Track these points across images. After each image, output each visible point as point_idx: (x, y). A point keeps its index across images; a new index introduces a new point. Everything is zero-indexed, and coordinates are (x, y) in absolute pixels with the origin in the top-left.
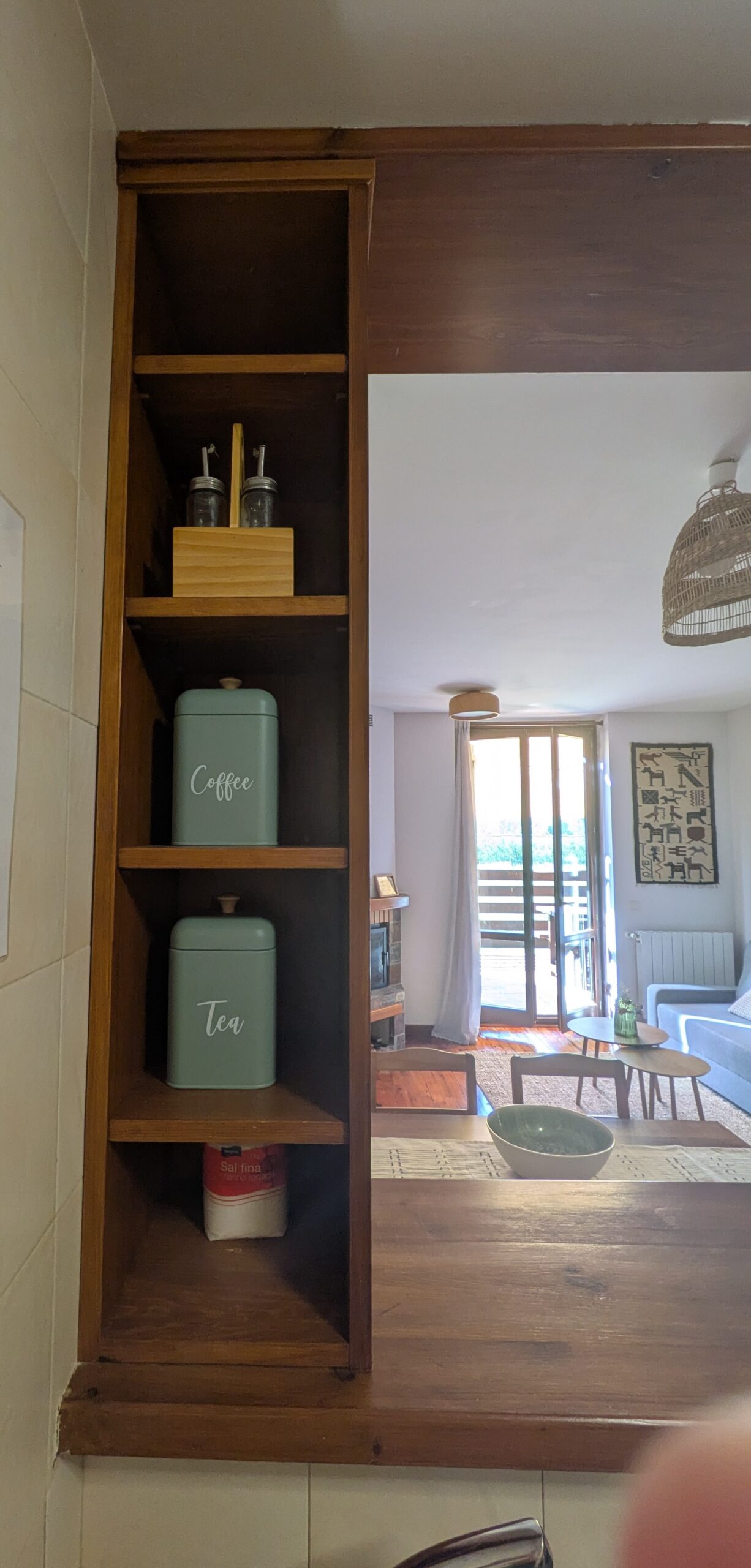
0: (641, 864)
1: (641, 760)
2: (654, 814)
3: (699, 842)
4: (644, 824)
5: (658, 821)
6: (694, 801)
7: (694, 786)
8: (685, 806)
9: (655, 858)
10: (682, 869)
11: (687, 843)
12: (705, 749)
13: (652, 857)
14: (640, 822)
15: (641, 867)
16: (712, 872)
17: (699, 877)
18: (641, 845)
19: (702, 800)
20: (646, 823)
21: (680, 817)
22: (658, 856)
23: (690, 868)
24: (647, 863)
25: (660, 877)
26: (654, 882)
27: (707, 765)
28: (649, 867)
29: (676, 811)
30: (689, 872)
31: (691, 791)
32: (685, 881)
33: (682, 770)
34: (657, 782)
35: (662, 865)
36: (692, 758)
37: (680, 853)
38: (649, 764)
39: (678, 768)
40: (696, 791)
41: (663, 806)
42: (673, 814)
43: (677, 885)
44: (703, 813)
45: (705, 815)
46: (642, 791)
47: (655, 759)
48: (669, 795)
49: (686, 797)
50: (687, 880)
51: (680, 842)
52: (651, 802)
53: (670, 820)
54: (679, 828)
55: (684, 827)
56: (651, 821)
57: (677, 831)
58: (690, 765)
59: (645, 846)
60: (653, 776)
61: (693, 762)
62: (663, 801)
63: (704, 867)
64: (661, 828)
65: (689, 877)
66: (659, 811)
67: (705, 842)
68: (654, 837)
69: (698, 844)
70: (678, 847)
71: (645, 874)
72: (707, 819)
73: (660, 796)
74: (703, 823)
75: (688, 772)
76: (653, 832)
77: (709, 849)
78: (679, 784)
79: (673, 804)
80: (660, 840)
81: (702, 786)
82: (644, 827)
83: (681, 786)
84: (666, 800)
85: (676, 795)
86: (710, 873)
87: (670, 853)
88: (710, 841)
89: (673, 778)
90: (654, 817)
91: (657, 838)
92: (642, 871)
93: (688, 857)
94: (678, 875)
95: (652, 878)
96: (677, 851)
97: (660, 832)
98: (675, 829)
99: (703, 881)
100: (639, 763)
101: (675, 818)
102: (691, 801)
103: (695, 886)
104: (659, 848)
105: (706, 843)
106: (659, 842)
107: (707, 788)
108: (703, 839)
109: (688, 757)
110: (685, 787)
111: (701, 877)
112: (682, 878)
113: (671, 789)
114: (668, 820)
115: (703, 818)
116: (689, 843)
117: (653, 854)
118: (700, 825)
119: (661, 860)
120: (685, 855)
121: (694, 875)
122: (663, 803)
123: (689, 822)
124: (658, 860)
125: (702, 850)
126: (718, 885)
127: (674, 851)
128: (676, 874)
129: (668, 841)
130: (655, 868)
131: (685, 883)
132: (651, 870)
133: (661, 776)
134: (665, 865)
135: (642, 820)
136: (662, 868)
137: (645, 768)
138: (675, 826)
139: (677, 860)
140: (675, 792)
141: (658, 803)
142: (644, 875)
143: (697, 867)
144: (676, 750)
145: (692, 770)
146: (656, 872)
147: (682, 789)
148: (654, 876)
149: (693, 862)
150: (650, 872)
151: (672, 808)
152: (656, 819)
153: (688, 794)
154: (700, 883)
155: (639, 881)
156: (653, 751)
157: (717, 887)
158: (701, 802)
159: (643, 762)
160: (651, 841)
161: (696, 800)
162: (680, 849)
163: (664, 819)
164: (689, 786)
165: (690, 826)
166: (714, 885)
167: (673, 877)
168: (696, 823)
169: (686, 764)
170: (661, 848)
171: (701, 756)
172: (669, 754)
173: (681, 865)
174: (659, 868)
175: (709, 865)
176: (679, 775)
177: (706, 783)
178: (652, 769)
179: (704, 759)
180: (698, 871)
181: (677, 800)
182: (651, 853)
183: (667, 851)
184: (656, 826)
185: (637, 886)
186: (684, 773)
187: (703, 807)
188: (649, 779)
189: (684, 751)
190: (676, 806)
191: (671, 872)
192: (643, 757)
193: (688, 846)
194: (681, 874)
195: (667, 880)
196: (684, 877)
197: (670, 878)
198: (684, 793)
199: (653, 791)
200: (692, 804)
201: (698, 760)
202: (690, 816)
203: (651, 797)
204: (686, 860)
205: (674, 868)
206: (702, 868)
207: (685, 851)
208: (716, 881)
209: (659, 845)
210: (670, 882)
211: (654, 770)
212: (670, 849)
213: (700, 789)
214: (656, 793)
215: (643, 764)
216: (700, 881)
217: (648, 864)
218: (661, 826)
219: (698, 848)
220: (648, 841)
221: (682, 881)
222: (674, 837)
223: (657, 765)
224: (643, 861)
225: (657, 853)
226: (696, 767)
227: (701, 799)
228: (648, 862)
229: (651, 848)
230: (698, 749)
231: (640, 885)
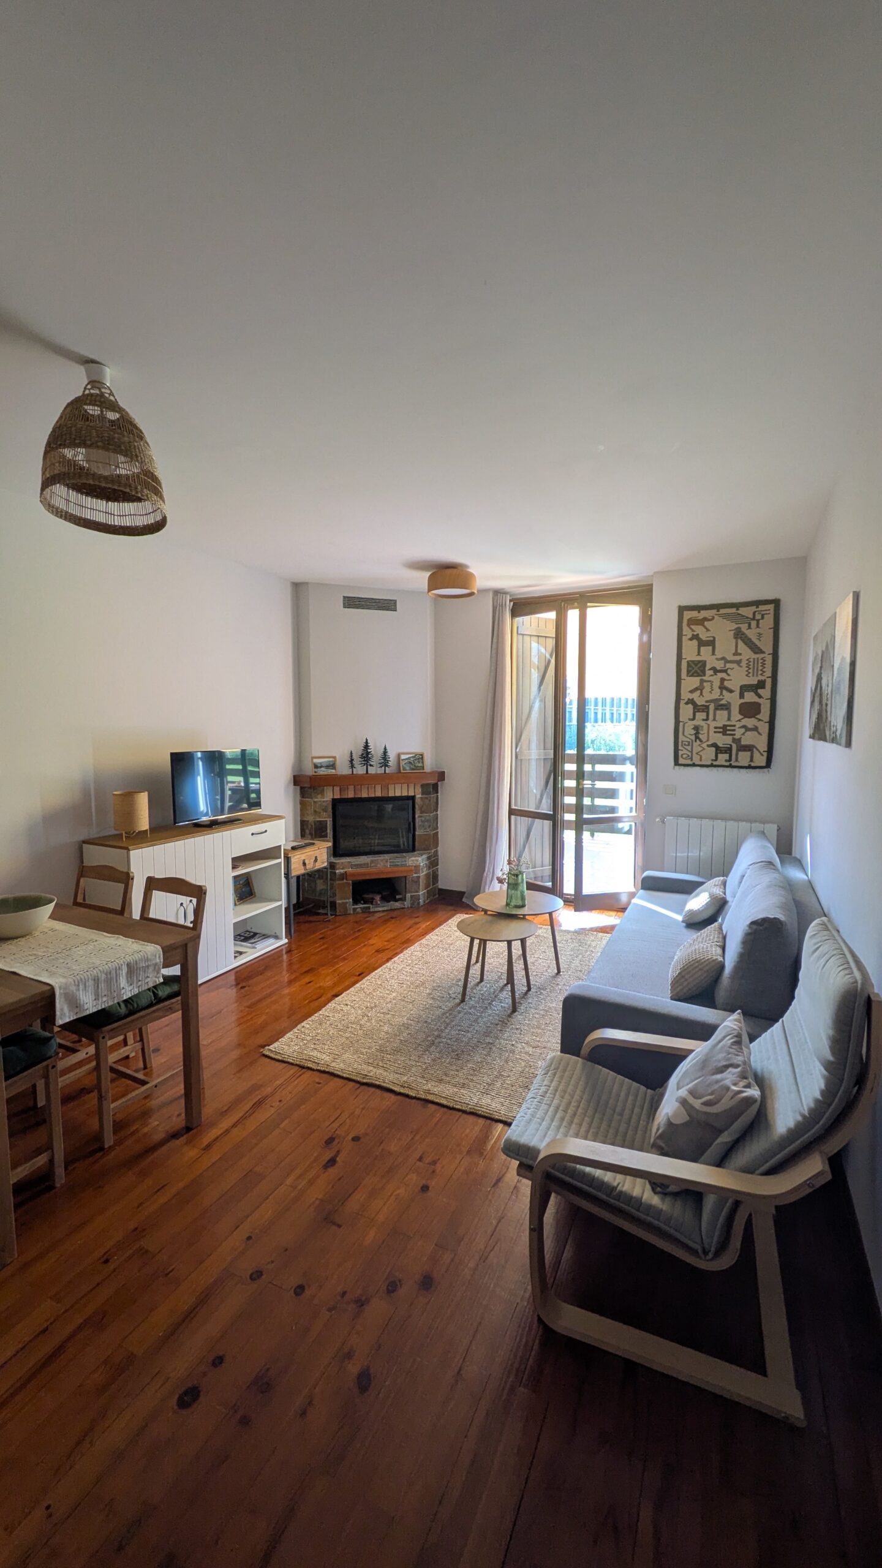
0: (680, 744)
1: (688, 625)
2: (700, 689)
3: (753, 719)
4: (686, 700)
5: (703, 696)
6: (751, 671)
7: (752, 653)
8: (738, 677)
9: (697, 738)
10: (728, 750)
11: (737, 721)
12: (771, 607)
13: (693, 738)
14: (682, 698)
15: (680, 748)
16: (765, 754)
17: (749, 759)
18: (681, 724)
19: (761, 670)
20: (689, 699)
21: (731, 691)
22: (700, 736)
23: (738, 750)
24: (687, 743)
25: (701, 760)
26: (694, 765)
27: (772, 626)
28: (689, 748)
29: (726, 683)
30: (737, 755)
31: (747, 660)
32: (731, 764)
33: (739, 635)
34: (706, 651)
35: (704, 745)
36: (754, 619)
37: (728, 732)
38: (699, 630)
39: (733, 632)
40: (754, 659)
41: (711, 678)
42: (722, 687)
43: (719, 768)
44: (761, 684)
45: (763, 687)
46: (688, 662)
47: (706, 623)
48: (719, 665)
49: (741, 667)
50: (733, 764)
51: (729, 719)
52: (695, 674)
53: (719, 694)
54: (729, 703)
55: (735, 700)
56: (695, 696)
57: (727, 707)
58: (749, 627)
59: (686, 725)
60: (702, 643)
61: (754, 624)
62: (711, 672)
63: (758, 750)
64: (707, 704)
65: (737, 760)
66: (705, 684)
67: (760, 720)
68: (697, 714)
69: (750, 722)
70: (725, 726)
71: (684, 756)
72: (766, 693)
73: (707, 668)
74: (760, 697)
75: (746, 637)
76: (697, 708)
77: (764, 728)
78: (734, 651)
79: (723, 675)
80: (705, 718)
81: (763, 652)
82: (687, 703)
83: (736, 654)
84: (715, 671)
85: (728, 665)
86: (762, 755)
87: (715, 732)
88: (767, 719)
89: (726, 645)
90: (699, 691)
91: (701, 716)
92: (680, 753)
93: (737, 737)
94: (723, 758)
95: (692, 760)
96: (724, 730)
97: (705, 709)
98: (722, 705)
99: (753, 764)
100: (686, 631)
101: (724, 692)
102: (747, 671)
103: (743, 771)
104: (702, 727)
105: (762, 721)
106: (704, 720)
107: (769, 654)
108: (758, 717)
109: (747, 618)
110: (740, 654)
111: (751, 760)
112: (726, 761)
113: (723, 658)
114: (716, 694)
115: (760, 691)
116: (739, 720)
117: (695, 734)
118: (756, 699)
119: (704, 741)
120: (734, 735)
121: (744, 758)
122: (712, 675)
123: (742, 696)
124: (701, 741)
125: (756, 729)
126: (769, 769)
127: (721, 730)
128: (720, 756)
129: (714, 719)
130: (697, 748)
131: (731, 766)
132: (692, 752)
133: (712, 643)
134: (708, 746)
135: (686, 696)
136: (704, 749)
137: (693, 635)
138: (723, 702)
139: (723, 741)
140: (726, 661)
141: (705, 675)
142: (682, 757)
143: (749, 748)
144: (734, 610)
145: (751, 634)
146: (697, 753)
147: (737, 658)
148: (694, 758)
149: (743, 743)
150: (690, 754)
151: (722, 680)
152: (701, 694)
153: (744, 663)
154: (749, 767)
155: (677, 763)
156: (704, 614)
157: (769, 771)
158: (760, 672)
159: (691, 629)
160: (694, 719)
161: (754, 670)
162: (728, 728)
163: (711, 693)
164: (746, 653)
165: (742, 701)
166: (766, 770)
167: (716, 760)
168: (750, 697)
169: (744, 627)
170: (706, 727)
171: (765, 616)
172: (726, 617)
173: (729, 746)
174: (701, 749)
175: (762, 745)
176: (734, 641)
177: (768, 649)
178: (701, 636)
179: (769, 620)
180: (749, 753)
181: (729, 671)
182: (693, 732)
183: (712, 730)
184: (700, 701)
185: (674, 768)
186: (741, 638)
187: (763, 678)
188: (697, 647)
189: (743, 611)
190: (727, 677)
191: (714, 754)
192: (692, 622)
193: (738, 724)
194: (727, 756)
195: (709, 763)
196: (730, 760)
197: (712, 760)
198: (739, 662)
199: (699, 662)
200: (747, 675)
201: (761, 621)
202: (744, 689)
203: (697, 669)
204: (734, 740)
205: (718, 750)
206: (755, 750)
207: (734, 730)
208: (768, 764)
209: (703, 723)
210: (712, 766)
211: (704, 636)
212: (716, 728)
213: (762, 656)
214: (704, 663)
215: (690, 631)
216: (750, 765)
217: (689, 745)
218: (707, 702)
219: (750, 726)
220: (690, 720)
221: (728, 764)
222: (722, 715)
223: (708, 630)
224: (682, 742)
225: (699, 733)
226: (758, 630)
227: (760, 668)
228: (689, 742)
229: (692, 727)
230: (762, 608)
231: (677, 767)
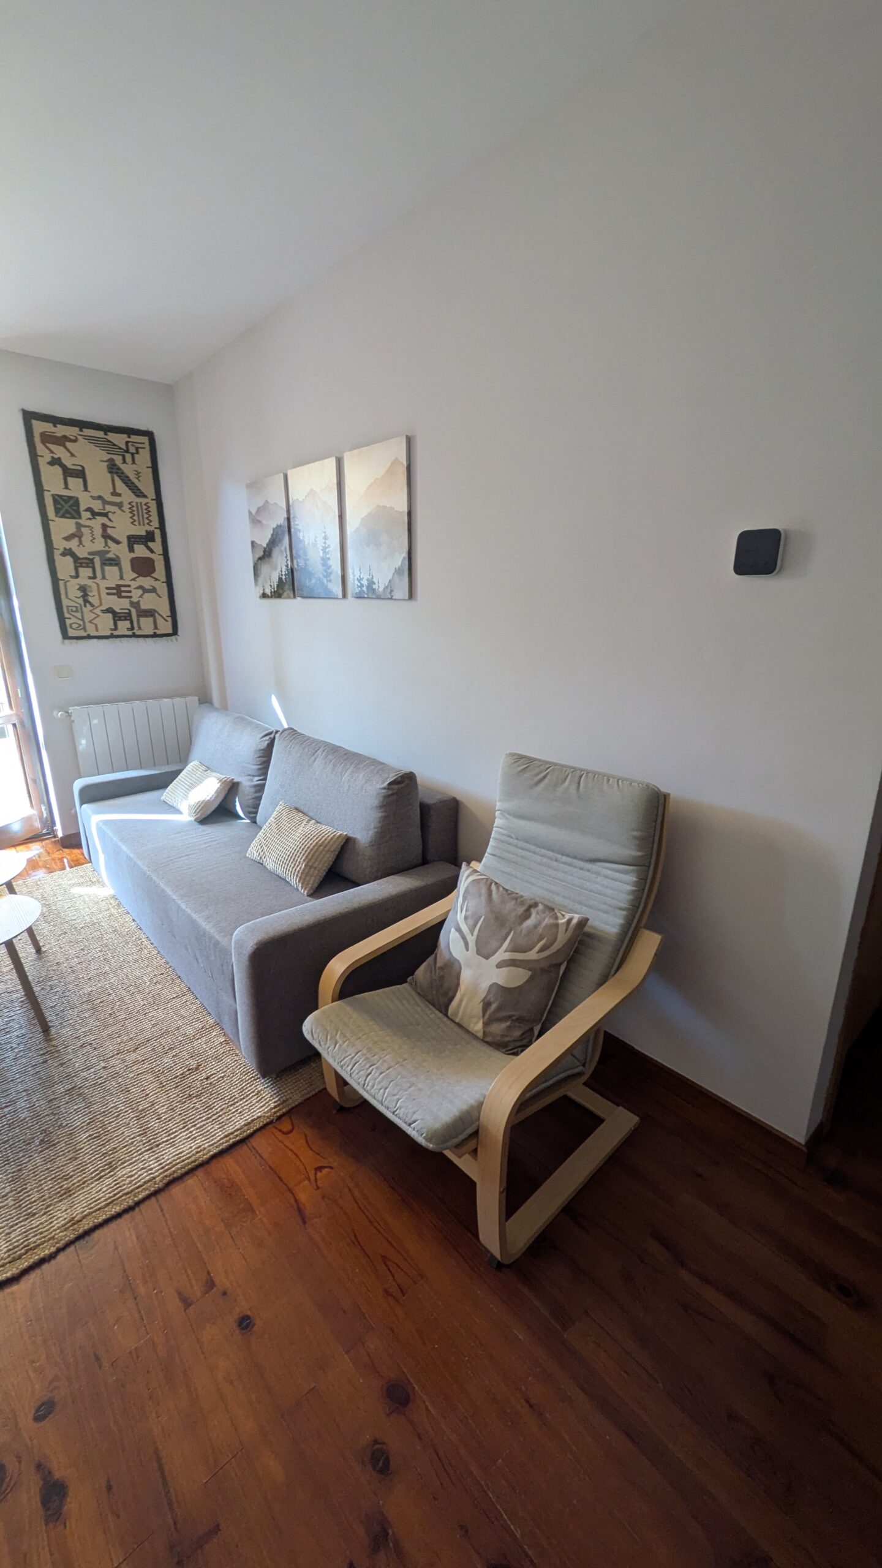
0: (65, 610)
1: (43, 442)
2: (77, 535)
3: (149, 578)
4: (62, 550)
5: (84, 546)
6: (136, 518)
7: (135, 497)
8: (123, 526)
9: (86, 601)
10: (128, 616)
11: (132, 580)
12: (145, 440)
13: (81, 601)
14: (55, 546)
15: (67, 615)
16: (169, 619)
17: (153, 627)
18: (61, 583)
19: (147, 518)
20: (65, 549)
21: (118, 542)
22: (90, 599)
23: (139, 616)
24: (74, 609)
25: (97, 630)
26: (89, 637)
27: (150, 464)
28: (79, 615)
29: (109, 531)
30: (138, 621)
31: (130, 503)
32: (134, 633)
33: (113, 469)
34: (75, 483)
35: (98, 611)
36: (127, 451)
37: (124, 594)
38: (60, 452)
39: (106, 464)
40: (137, 503)
41: (88, 523)
42: (106, 536)
43: (123, 639)
44: (149, 537)
45: (153, 540)
46: (53, 496)
47: (68, 444)
48: (97, 506)
49: (123, 511)
50: (138, 633)
51: (122, 578)
52: (68, 515)
53: (103, 545)
54: (118, 557)
55: (126, 557)
56: (73, 544)
57: (115, 562)
58: (124, 462)
59: (68, 584)
60: (68, 472)
61: (128, 457)
62: (88, 515)
63: (159, 614)
64: (91, 557)
65: (140, 628)
66: (83, 529)
67: (156, 580)
68: (81, 570)
69: (147, 582)
70: (118, 587)
71: (74, 626)
72: (157, 546)
73: (82, 507)
74: (152, 551)
75: (123, 473)
76: (79, 562)
77: (163, 589)
78: (112, 490)
79: (104, 520)
80: (91, 575)
81: (145, 496)
82: (64, 554)
83: (115, 494)
84: (94, 514)
85: (108, 508)
86: (167, 621)
87: (108, 594)
88: (164, 579)
89: (100, 481)
90: (77, 539)
91: (85, 572)
92: (68, 622)
93: (135, 599)
94: (123, 626)
95: (85, 631)
96: (118, 591)
97: (89, 563)
98: (110, 559)
99: (158, 632)
100: (40, 448)
101: (110, 542)
102: (131, 518)
103: (149, 640)
104: (90, 587)
105: (159, 580)
106: (90, 578)
107: (152, 500)
108: (153, 575)
109: (120, 448)
110: (119, 495)
111: (156, 628)
112: (128, 629)
113: (100, 498)
114: (99, 545)
115: (150, 544)
116: (134, 579)
117: (83, 596)
118: (148, 554)
119: (96, 605)
120: (131, 597)
121: (147, 625)
122: (90, 519)
123: (131, 550)
124: (92, 605)
125: (153, 590)
126: (176, 636)
127: (114, 591)
128: (120, 623)
129: (104, 578)
130: (88, 616)
131: (134, 636)
132: (83, 620)
133: (81, 474)
134: (103, 611)
135: (59, 544)
136: (98, 616)
137: (52, 457)
138: (110, 555)
139: (120, 605)
140: (105, 502)
141: (80, 518)
142: (71, 627)
143: (150, 613)
144: (101, 434)
145: (128, 469)
146: (90, 622)
147: (117, 499)
148: (87, 628)
149: (143, 607)
150: (81, 623)
151: (104, 527)
152: (81, 542)
153: (126, 507)
154: (155, 636)
155: (65, 636)
156: (61, 430)
157: (176, 639)
158: (147, 521)
159: (48, 448)
160: (77, 576)
161: (139, 517)
162: (123, 589)
163: (92, 544)
164: (127, 496)
165: (133, 555)
166: (173, 637)
167: (116, 629)
168: (140, 551)
169: (118, 460)
170: (94, 587)
171: (140, 450)
172: (90, 439)
173: (127, 611)
174: (94, 616)
175: (165, 610)
176: (109, 476)
177: (151, 493)
178: (64, 461)
179: (144, 456)
180: (151, 619)
181: (110, 515)
182: (80, 594)
183: (104, 591)
184: (82, 553)
185: (63, 643)
186: (116, 473)
187: (151, 529)
188: (62, 477)
189: (112, 437)
190: (109, 523)
191: (112, 622)
192: (46, 438)
193: (134, 584)
194: (127, 624)
195: (108, 633)
196: (132, 628)
197: (112, 630)
198: (120, 505)
199: (70, 498)
200: (132, 523)
201: (136, 455)
202: (133, 540)
203: (68, 507)
204: (132, 604)
205: (117, 617)
206: (157, 615)
207: (130, 592)
208: (175, 632)
209: (90, 582)
210: (112, 636)
211: (68, 462)
212: (108, 588)
213: (144, 500)
214: (76, 502)
215: (48, 452)
216: (155, 633)
217: (77, 611)
218: (90, 554)
219: (147, 587)
220: (72, 577)
221: (130, 633)
222: (112, 571)
223: (72, 455)
224: (68, 607)
225: (88, 595)
226: (134, 467)
227: (146, 516)
228: (76, 607)
229: (78, 587)
230: (134, 438)
231: (67, 641)
